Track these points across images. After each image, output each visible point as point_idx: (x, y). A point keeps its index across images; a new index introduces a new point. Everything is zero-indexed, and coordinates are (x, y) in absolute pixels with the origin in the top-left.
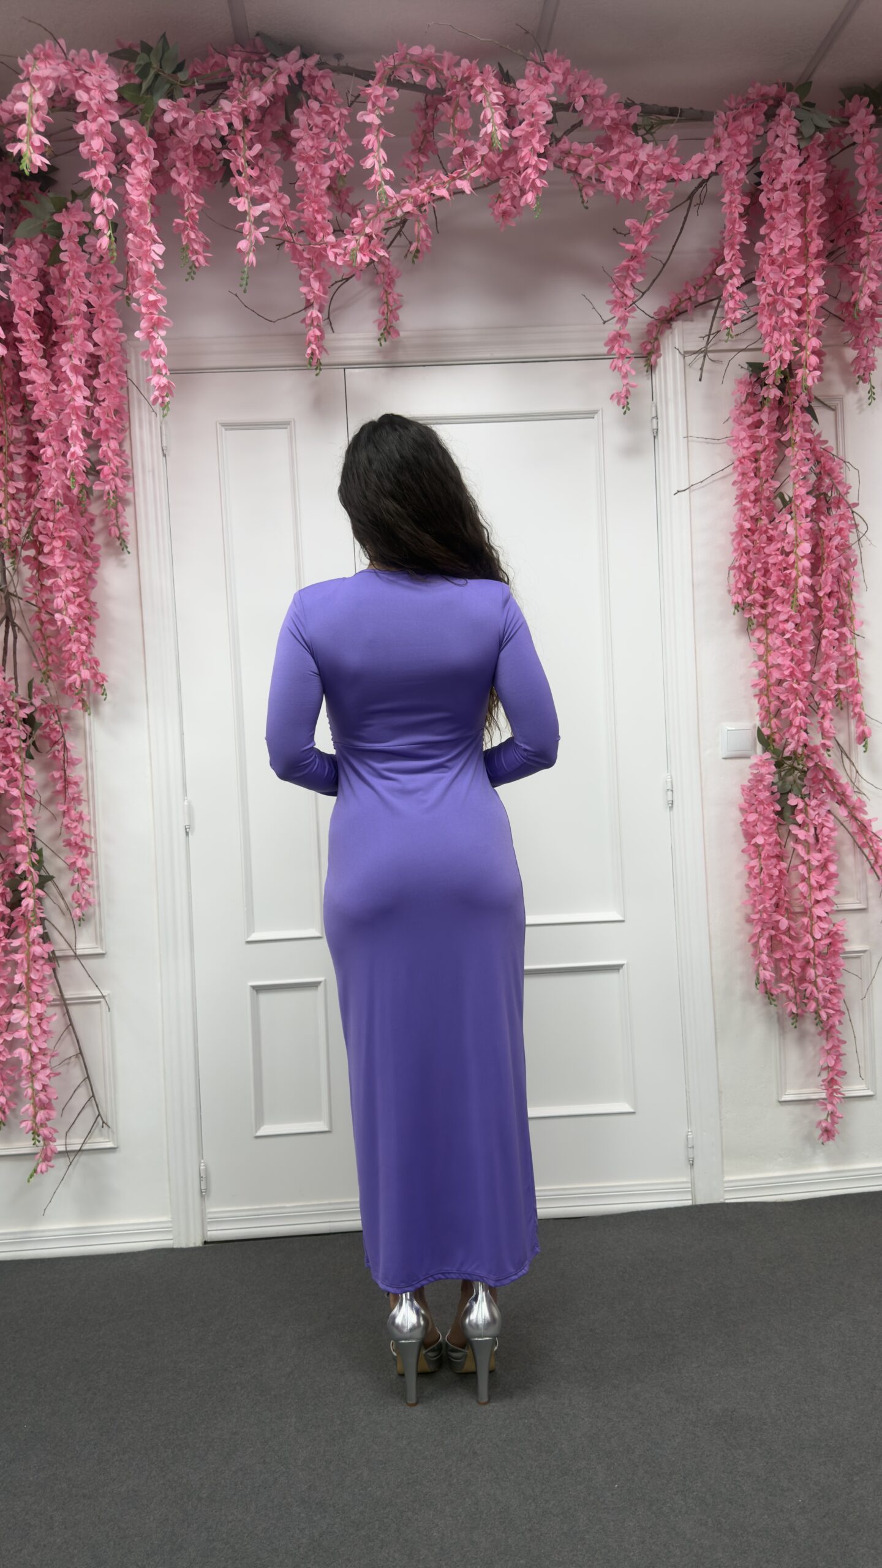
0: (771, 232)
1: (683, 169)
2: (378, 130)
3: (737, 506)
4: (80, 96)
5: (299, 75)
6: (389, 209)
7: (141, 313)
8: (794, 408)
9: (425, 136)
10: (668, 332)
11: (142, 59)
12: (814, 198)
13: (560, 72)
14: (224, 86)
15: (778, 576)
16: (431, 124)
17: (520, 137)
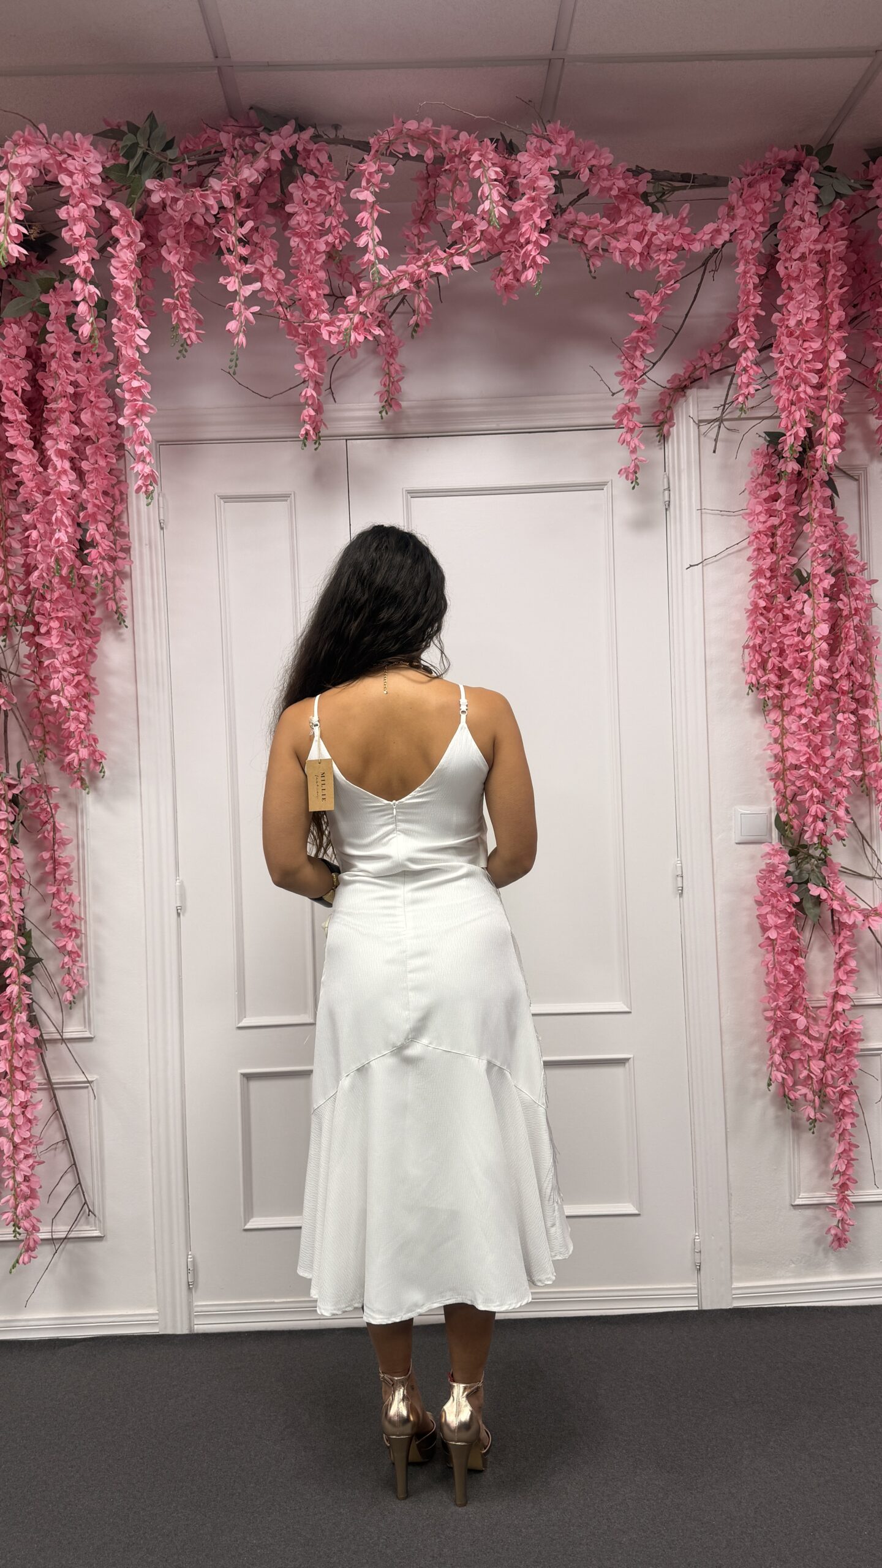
0: (789, 302)
1: (694, 240)
2: (372, 208)
3: (754, 582)
4: (63, 182)
5: (293, 149)
6: (385, 286)
7: (124, 399)
8: (813, 483)
9: (427, 206)
10: (682, 400)
11: (129, 140)
12: (835, 268)
13: (563, 143)
14: (217, 162)
15: (795, 658)
16: (433, 194)
17: (521, 212)
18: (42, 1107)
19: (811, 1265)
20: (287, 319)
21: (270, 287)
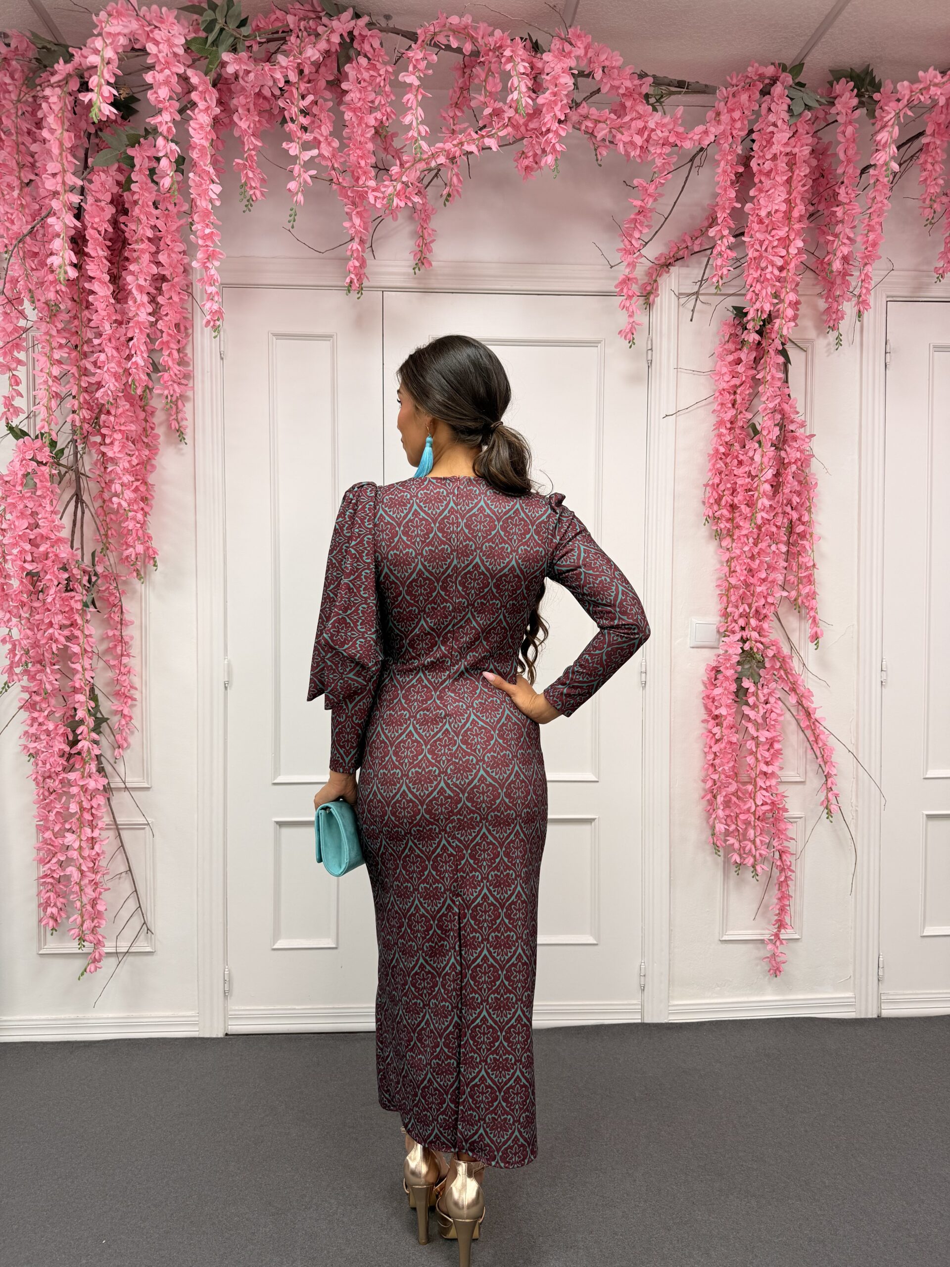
0: (760, 195)
1: (686, 138)
2: (417, 90)
4: (150, 49)
5: (350, 33)
6: (424, 160)
7: (198, 244)
8: (769, 351)
9: (462, 93)
10: (665, 276)
11: (209, 15)
12: (800, 168)
13: (582, 46)
14: (284, 40)
15: (744, 496)
16: (468, 83)
17: (543, 105)
18: (109, 843)
20: (339, 184)
21: (326, 154)
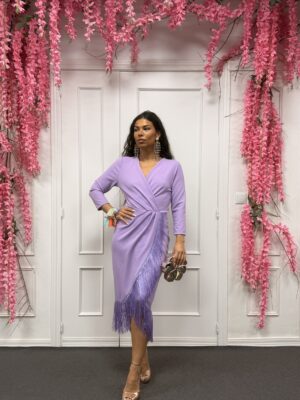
0: (259, 35)
1: (231, 14)
3: (245, 123)
6: (134, 24)
7: (52, 56)
8: (265, 92)
10: (226, 64)
12: (274, 25)
15: (256, 147)
18: (17, 276)
19: (253, 334)
20: (103, 33)
21: (98, 23)
